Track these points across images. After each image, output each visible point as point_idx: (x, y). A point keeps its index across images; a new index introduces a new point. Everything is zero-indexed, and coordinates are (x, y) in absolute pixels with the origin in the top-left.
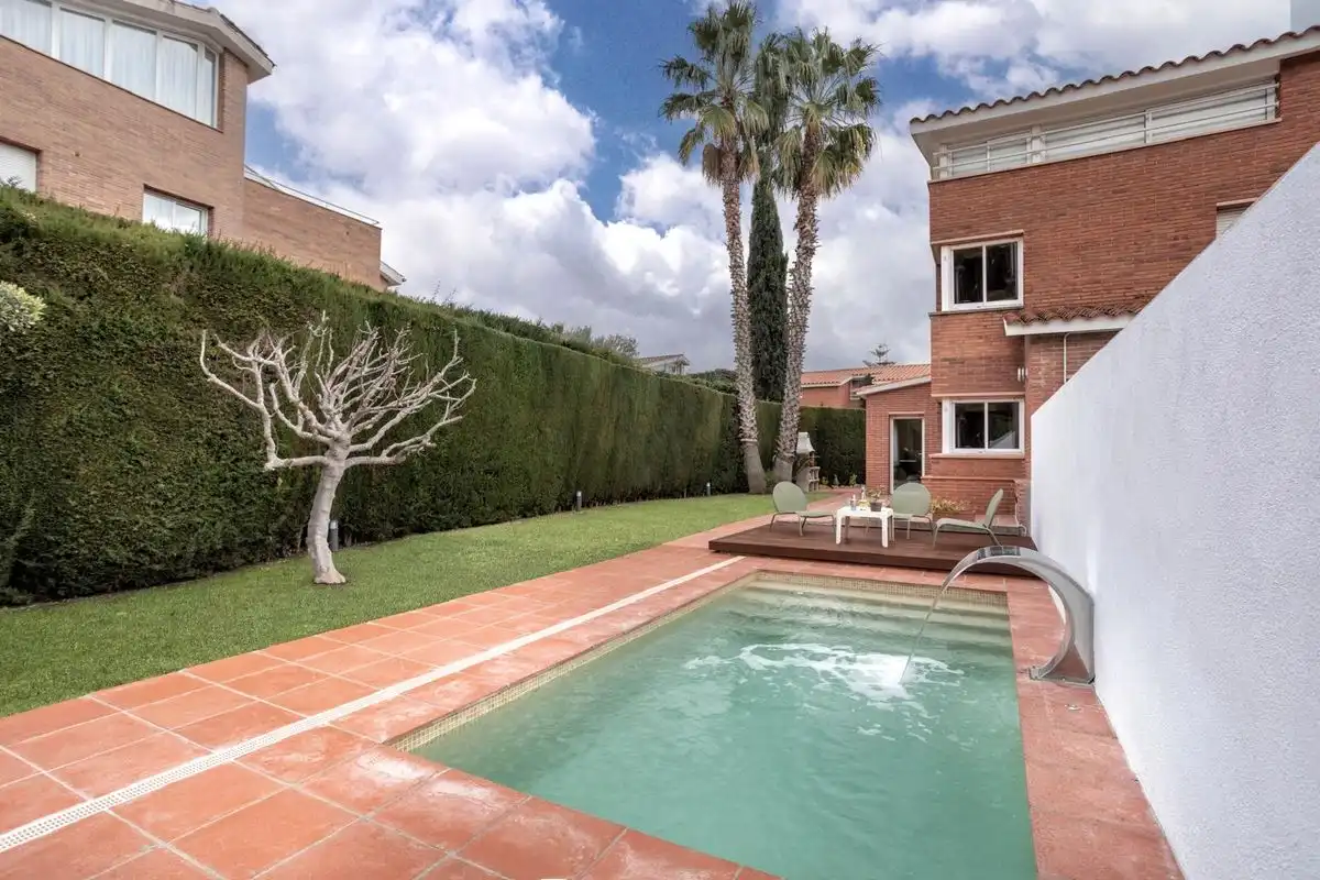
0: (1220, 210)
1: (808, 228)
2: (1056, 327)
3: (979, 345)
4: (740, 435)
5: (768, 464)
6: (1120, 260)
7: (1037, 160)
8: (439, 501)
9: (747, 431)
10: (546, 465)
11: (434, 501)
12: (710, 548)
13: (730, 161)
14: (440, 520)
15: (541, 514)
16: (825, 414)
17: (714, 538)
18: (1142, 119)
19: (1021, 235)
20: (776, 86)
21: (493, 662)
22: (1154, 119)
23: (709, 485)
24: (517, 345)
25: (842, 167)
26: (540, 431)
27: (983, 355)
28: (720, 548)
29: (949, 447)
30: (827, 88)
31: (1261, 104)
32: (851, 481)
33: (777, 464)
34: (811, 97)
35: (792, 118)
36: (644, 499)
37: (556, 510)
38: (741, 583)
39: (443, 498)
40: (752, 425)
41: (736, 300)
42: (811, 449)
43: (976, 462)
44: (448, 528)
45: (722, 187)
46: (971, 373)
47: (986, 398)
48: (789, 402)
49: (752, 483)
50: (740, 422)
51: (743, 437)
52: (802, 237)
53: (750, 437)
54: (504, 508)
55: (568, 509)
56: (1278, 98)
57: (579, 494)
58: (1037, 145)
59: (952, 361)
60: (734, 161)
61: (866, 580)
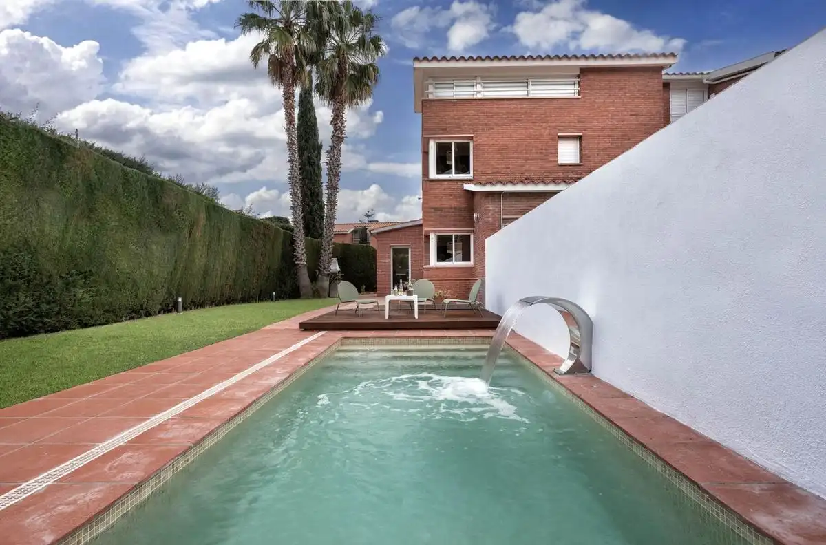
0: (560, 137)
1: (340, 124)
2: (498, 188)
3: (451, 199)
4: (294, 259)
5: (313, 278)
6: (518, 158)
7: (479, 96)
8: (44, 307)
9: (299, 255)
10: (151, 274)
11: (38, 306)
12: (301, 327)
13: (288, 70)
14: (44, 324)
15: (146, 316)
16: (346, 247)
17: (301, 321)
18: (526, 84)
19: (471, 138)
20: (321, 24)
21: (161, 427)
22: (532, 85)
23: (274, 293)
24: (126, 174)
25: (361, 89)
26: (147, 248)
27: (453, 206)
28: (308, 327)
29: (433, 261)
30: (353, 37)
31: (572, 87)
32: (362, 290)
33: (319, 279)
34: (341, 38)
35: (328, 51)
36: (228, 303)
37: (159, 313)
38: (334, 348)
39: (48, 303)
40: (303, 252)
41: (292, 167)
42: (339, 270)
43: (449, 270)
44: (54, 329)
45: (282, 87)
46: (446, 216)
47: (453, 232)
48: (327, 238)
49: (303, 291)
50: (294, 250)
51: (296, 260)
52: (336, 130)
53: (301, 260)
54: (114, 312)
55: (169, 311)
56: (579, 86)
57: (180, 300)
58: (479, 87)
59: (436, 209)
60: (291, 70)
61: (415, 337)
